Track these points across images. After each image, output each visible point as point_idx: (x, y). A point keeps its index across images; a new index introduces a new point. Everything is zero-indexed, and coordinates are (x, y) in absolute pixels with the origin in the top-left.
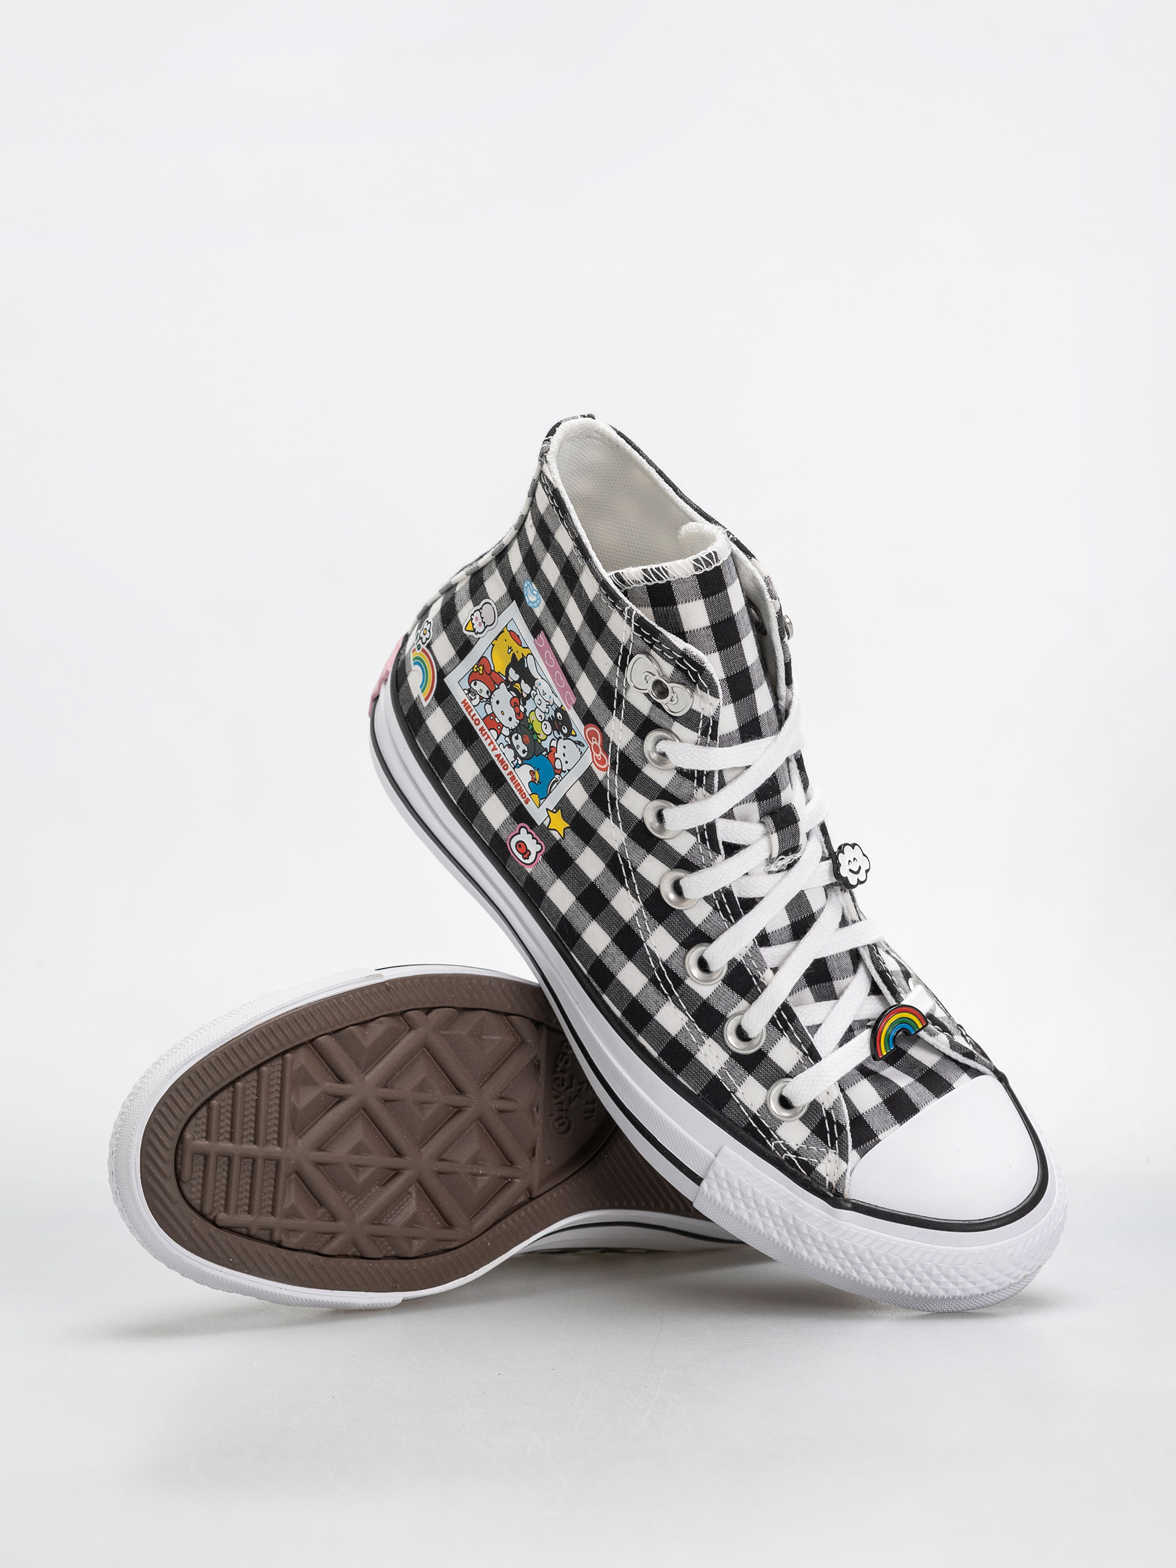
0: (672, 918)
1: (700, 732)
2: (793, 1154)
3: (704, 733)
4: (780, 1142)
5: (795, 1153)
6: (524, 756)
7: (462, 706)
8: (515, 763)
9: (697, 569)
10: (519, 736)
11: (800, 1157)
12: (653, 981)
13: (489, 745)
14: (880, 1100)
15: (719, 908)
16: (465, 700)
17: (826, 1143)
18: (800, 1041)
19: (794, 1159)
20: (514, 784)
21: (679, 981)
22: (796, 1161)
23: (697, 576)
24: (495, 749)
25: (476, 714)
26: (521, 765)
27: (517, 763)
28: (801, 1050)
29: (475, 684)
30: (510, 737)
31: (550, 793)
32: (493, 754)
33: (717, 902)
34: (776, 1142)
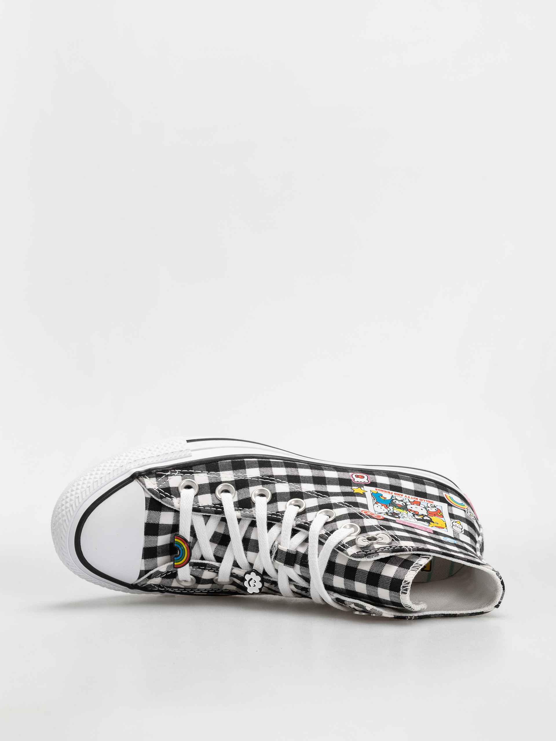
0: (289, 496)
1: (345, 544)
2: (168, 475)
3: (343, 545)
4: (176, 474)
5: (168, 476)
6: (394, 501)
7: (432, 501)
8: (394, 497)
9: (405, 581)
10: (402, 505)
11: (164, 476)
12: (272, 476)
13: (409, 497)
14: (160, 523)
15: (278, 513)
16: (433, 503)
17: (161, 489)
18: (205, 508)
19: (165, 474)
20: (387, 491)
21: (263, 483)
22: (164, 474)
23: (403, 580)
24: (406, 496)
25: (424, 502)
26: (391, 498)
27: (393, 497)
28: (202, 506)
29: (436, 510)
30: (405, 503)
31: (372, 496)
32: (404, 495)
33: (280, 514)
34: (177, 473)
